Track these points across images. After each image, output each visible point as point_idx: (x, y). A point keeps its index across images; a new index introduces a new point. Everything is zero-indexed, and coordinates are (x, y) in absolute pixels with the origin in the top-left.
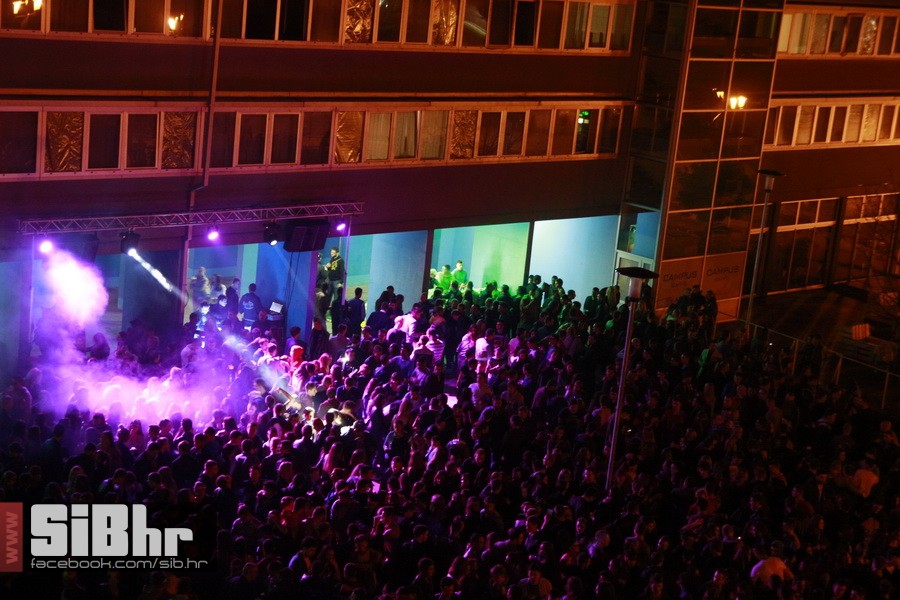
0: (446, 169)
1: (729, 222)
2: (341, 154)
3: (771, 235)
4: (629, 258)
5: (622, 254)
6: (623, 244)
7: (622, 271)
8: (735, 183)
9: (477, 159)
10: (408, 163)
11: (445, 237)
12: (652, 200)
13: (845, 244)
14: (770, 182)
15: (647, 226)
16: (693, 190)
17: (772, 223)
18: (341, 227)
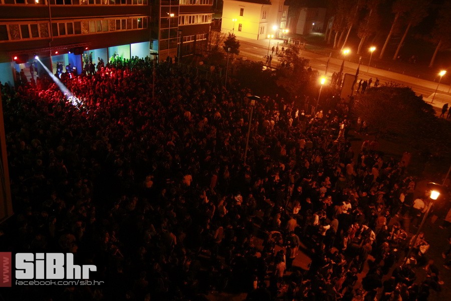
0: (109, 33)
1: (173, 41)
2: (84, 31)
3: (182, 44)
4: (153, 51)
5: (151, 50)
6: (151, 48)
7: (151, 54)
8: (173, 33)
9: (116, 31)
10: (100, 32)
11: (111, 49)
12: (156, 38)
13: (197, 45)
14: (180, 32)
15: (156, 44)
16: (165, 35)
17: (182, 42)
18: (87, 48)
